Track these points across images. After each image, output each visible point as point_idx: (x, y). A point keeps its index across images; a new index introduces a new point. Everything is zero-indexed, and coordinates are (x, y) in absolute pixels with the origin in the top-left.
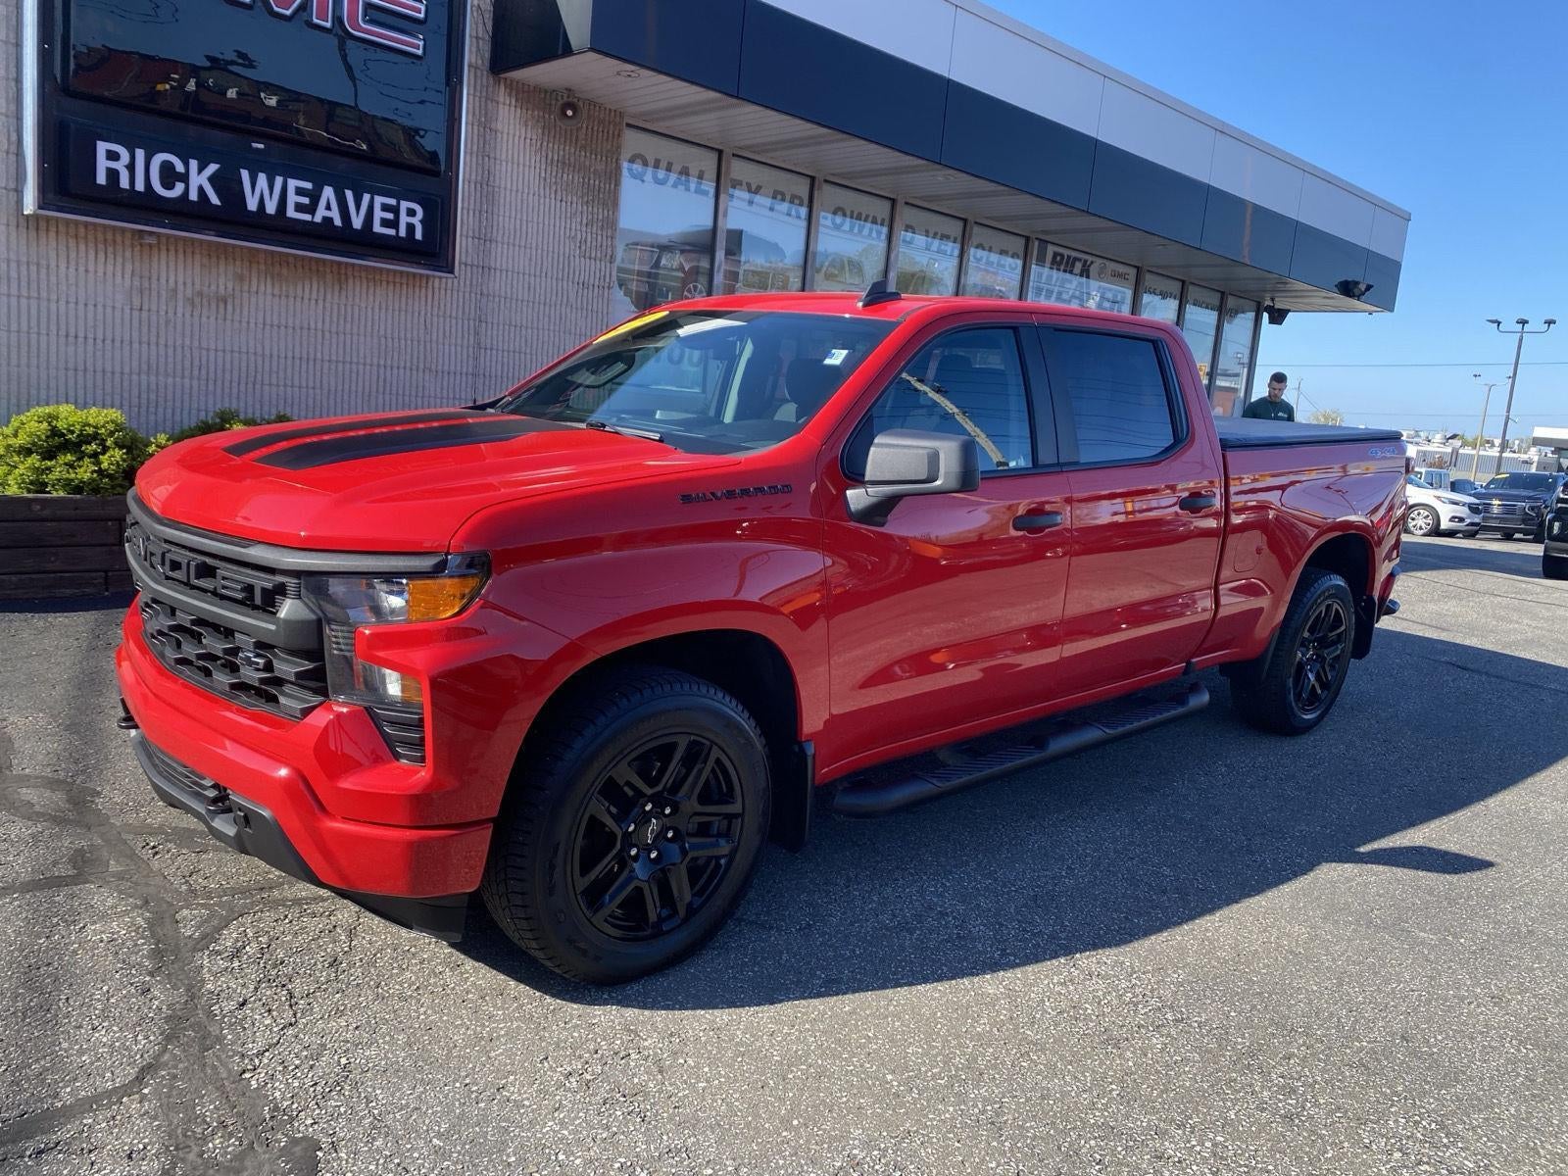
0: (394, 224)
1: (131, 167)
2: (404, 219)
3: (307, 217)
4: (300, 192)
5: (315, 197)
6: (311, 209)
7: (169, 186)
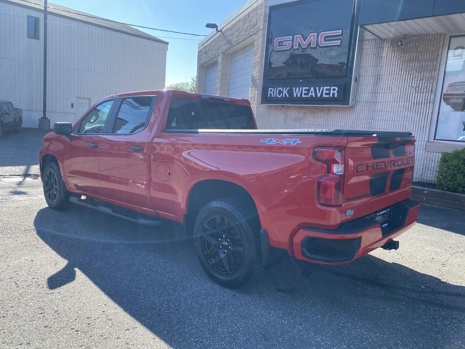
0: (329, 94)
1: (274, 92)
2: (332, 92)
3: (307, 96)
4: (305, 90)
5: (309, 91)
6: (308, 94)
7: (279, 95)
